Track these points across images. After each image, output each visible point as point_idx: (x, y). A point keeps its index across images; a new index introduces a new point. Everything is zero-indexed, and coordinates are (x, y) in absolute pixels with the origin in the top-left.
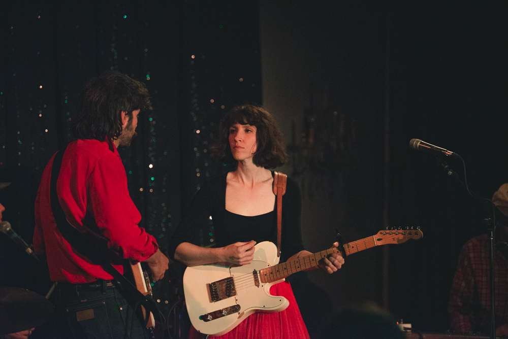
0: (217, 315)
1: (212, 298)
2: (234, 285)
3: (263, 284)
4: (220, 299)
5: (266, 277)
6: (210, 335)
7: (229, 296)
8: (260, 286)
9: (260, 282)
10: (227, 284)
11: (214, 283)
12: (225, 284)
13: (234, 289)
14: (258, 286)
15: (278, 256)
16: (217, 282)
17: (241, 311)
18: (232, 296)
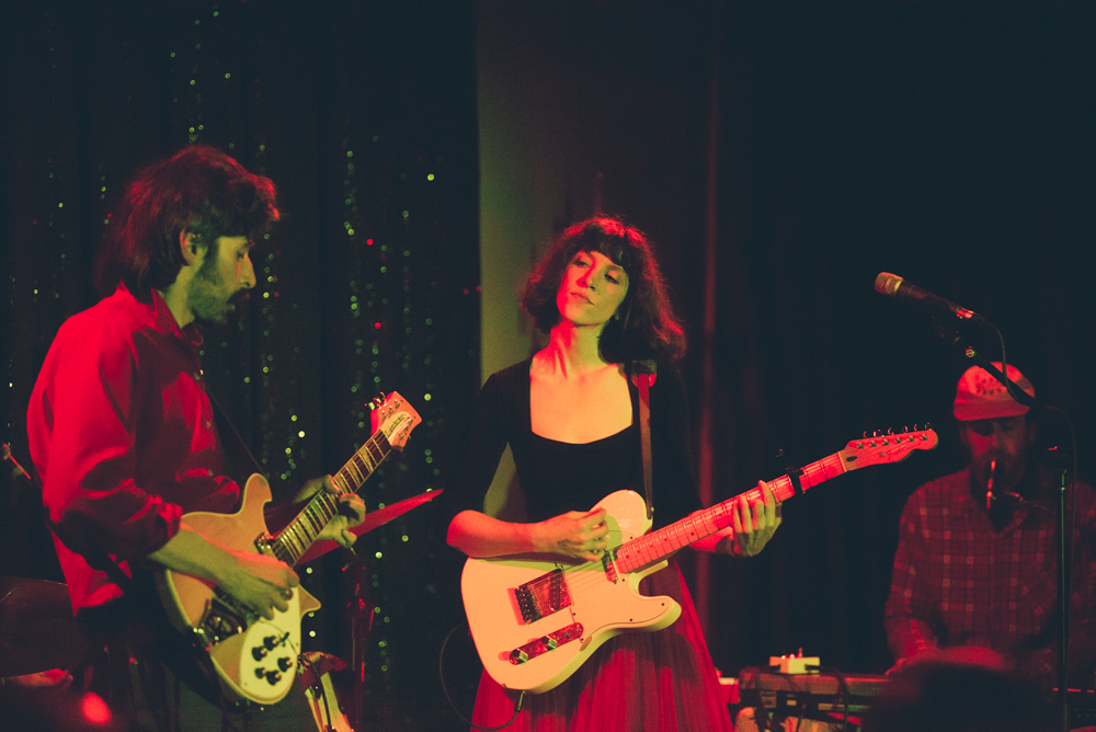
0: (536, 648)
1: (524, 616)
2: (565, 586)
3: (625, 576)
4: (541, 617)
5: (628, 562)
6: (526, 691)
7: (558, 608)
8: (619, 581)
9: (617, 571)
10: (552, 585)
11: (524, 587)
12: (546, 586)
13: (566, 593)
14: (615, 582)
15: (649, 518)
16: (531, 582)
17: (584, 636)
18: (563, 607)
